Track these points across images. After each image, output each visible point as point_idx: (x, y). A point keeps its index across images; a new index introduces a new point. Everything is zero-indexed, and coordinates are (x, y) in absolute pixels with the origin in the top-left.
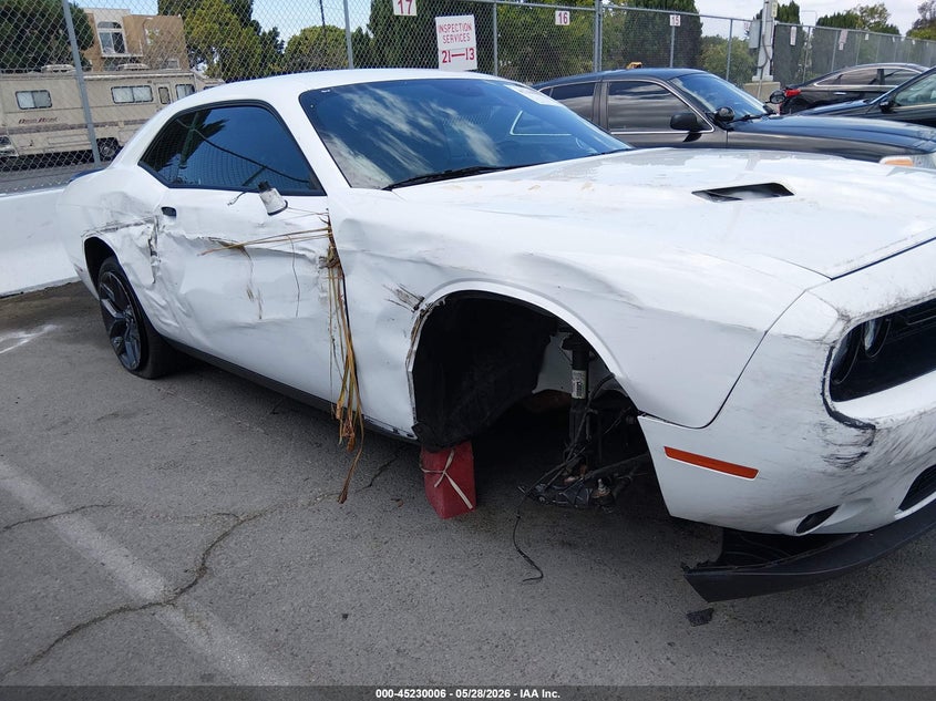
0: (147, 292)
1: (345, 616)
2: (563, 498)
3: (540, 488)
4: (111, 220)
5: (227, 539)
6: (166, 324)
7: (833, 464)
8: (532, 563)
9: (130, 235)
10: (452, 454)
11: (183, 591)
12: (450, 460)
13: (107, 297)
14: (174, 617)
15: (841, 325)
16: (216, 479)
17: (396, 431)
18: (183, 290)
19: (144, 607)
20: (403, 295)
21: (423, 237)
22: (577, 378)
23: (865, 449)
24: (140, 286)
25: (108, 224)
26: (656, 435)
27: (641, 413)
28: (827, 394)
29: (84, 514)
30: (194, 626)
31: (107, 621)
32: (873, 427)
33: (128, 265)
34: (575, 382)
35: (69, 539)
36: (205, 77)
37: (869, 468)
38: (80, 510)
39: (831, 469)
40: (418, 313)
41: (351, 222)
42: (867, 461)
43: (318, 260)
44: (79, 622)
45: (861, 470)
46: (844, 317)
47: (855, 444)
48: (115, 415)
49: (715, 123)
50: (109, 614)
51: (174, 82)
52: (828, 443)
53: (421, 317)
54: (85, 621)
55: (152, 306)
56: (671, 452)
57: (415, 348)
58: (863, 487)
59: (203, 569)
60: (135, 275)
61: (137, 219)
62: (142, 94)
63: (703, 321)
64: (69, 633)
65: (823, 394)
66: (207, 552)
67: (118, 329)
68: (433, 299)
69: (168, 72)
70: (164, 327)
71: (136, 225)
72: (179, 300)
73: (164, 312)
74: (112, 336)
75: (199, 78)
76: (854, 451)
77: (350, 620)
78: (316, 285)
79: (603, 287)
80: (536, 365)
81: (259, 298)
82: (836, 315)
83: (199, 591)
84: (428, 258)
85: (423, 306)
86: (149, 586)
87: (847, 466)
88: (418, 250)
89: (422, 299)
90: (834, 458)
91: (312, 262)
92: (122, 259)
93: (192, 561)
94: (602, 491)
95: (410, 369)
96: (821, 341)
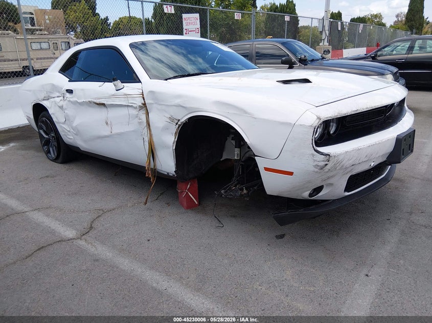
0: (62, 125)
1: (149, 240)
2: (231, 195)
3: (223, 191)
4: (46, 95)
5: (100, 218)
6: (69, 138)
7: (317, 168)
8: (220, 221)
9: (55, 101)
10: (190, 184)
11: (84, 235)
12: (189, 186)
13: (42, 129)
14: (82, 243)
15: (318, 121)
16: (93, 198)
17: (168, 174)
18: (75, 124)
19: (69, 240)
20: (172, 119)
21: (179, 96)
22: (237, 151)
23: (327, 163)
24: (59, 123)
25: (45, 97)
26: (261, 163)
27: (257, 156)
28: (314, 144)
29: (39, 211)
30: (90, 245)
31: (54, 245)
32: (329, 155)
33: (53, 114)
34: (236, 153)
35: (34, 219)
36: (74, 38)
37: (329, 170)
38: (38, 209)
39: (316, 170)
40: (177, 126)
41: (152, 92)
42: (328, 167)
43: (138, 107)
44: (42, 245)
45: (326, 170)
46: (319, 118)
47: (323, 161)
48: (47, 177)
49: (300, 62)
50: (54, 243)
51: (60, 40)
52: (315, 161)
53: (179, 127)
54: (45, 245)
55: (64, 131)
56: (266, 169)
57: (176, 140)
58: (329, 178)
59: (91, 228)
60: (57, 118)
61: (58, 94)
62: (45, 46)
63: (275, 121)
64: (39, 249)
65: (312, 144)
66: (92, 222)
67: (47, 143)
68: (183, 120)
69: (57, 36)
70: (69, 140)
71: (58, 97)
72: (72, 128)
73: (69, 133)
74: (44, 146)
75: (71, 38)
76: (323, 164)
77: (151, 241)
78: (137, 117)
79: (242, 111)
80: (222, 149)
81: (111, 124)
82: (316, 117)
83: (90, 234)
84: (182, 105)
85: (179, 123)
86: (70, 233)
87: (322, 169)
88: (178, 101)
89: (179, 120)
90: (316, 166)
91: (135, 108)
92: (51, 111)
93: (86, 225)
94: (245, 191)
95: (174, 148)
96: (311, 126)
